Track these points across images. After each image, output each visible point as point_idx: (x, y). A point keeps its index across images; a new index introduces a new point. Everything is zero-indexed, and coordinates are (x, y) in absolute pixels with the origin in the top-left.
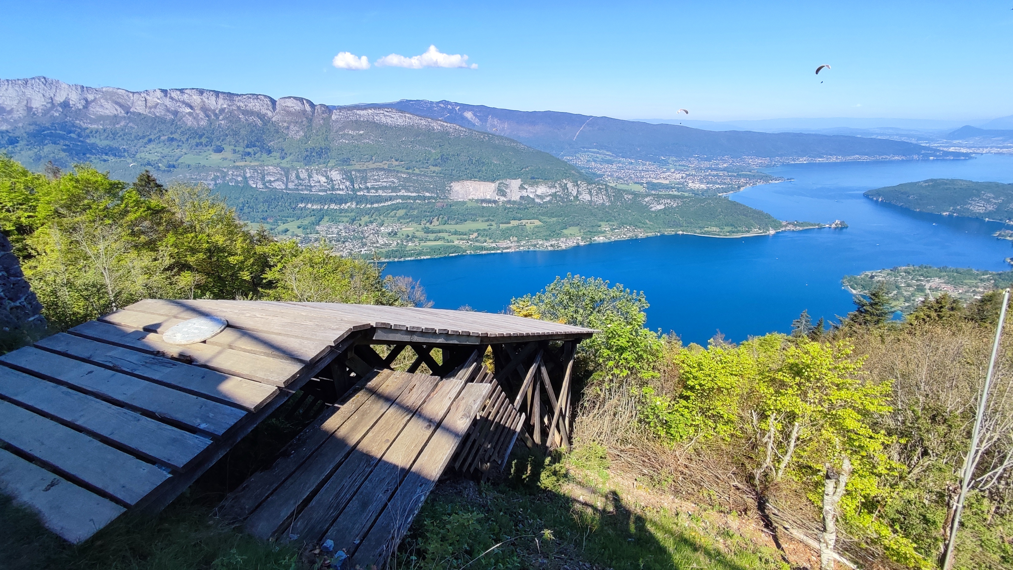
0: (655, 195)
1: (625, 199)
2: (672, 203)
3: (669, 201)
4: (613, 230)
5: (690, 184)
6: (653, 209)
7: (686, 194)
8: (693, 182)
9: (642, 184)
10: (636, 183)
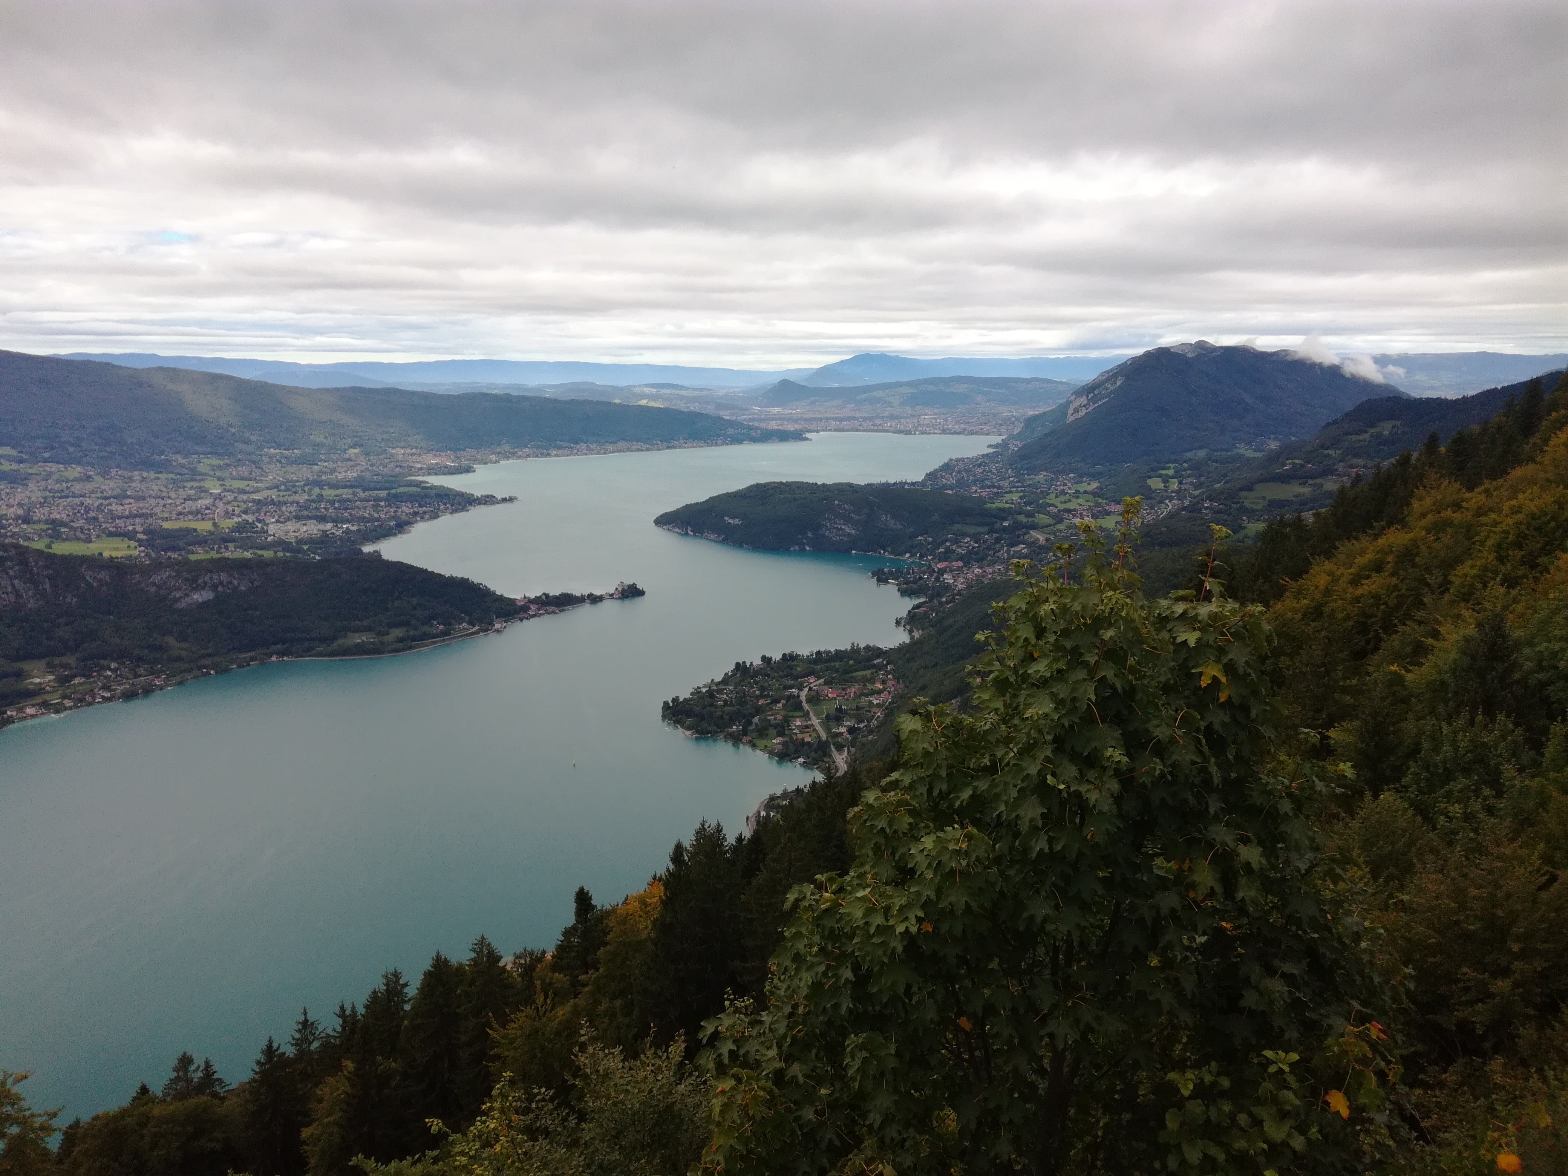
0: (178, 563)
1: (89, 584)
2: (235, 582)
3: (224, 577)
4: (63, 681)
5: (271, 527)
6: (182, 604)
7: (268, 554)
8: (278, 521)
9: (131, 536)
10: (111, 535)
